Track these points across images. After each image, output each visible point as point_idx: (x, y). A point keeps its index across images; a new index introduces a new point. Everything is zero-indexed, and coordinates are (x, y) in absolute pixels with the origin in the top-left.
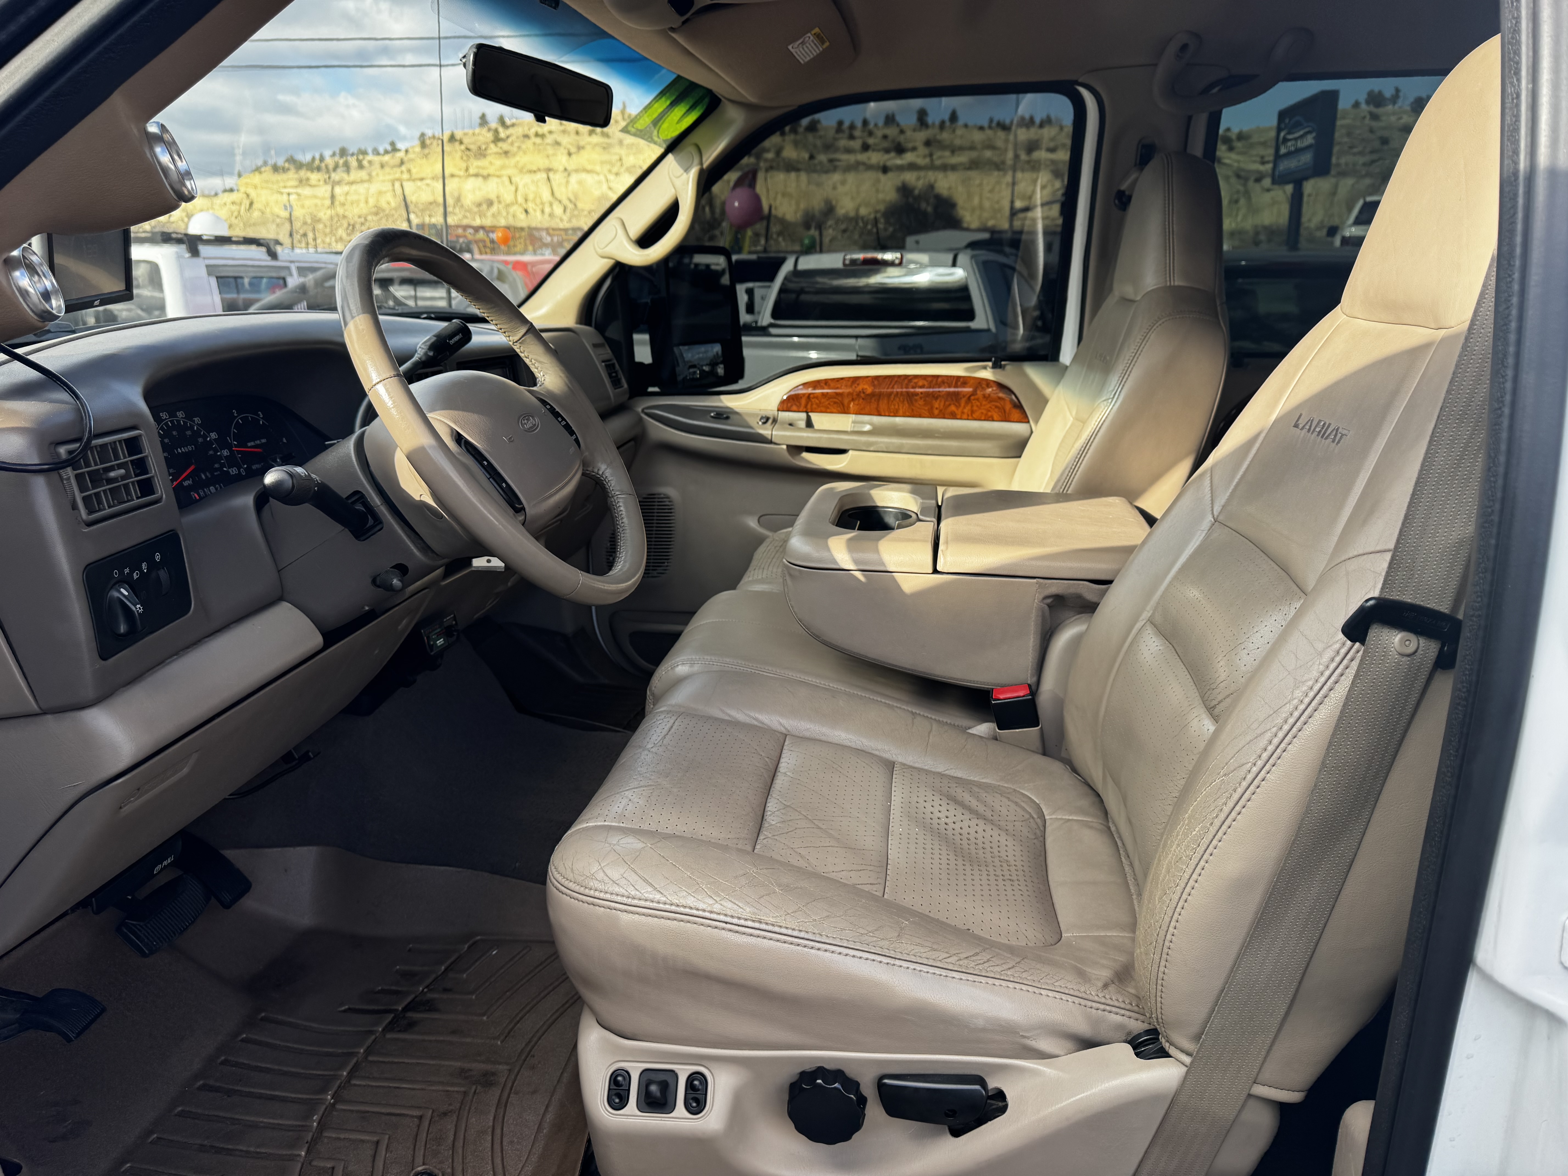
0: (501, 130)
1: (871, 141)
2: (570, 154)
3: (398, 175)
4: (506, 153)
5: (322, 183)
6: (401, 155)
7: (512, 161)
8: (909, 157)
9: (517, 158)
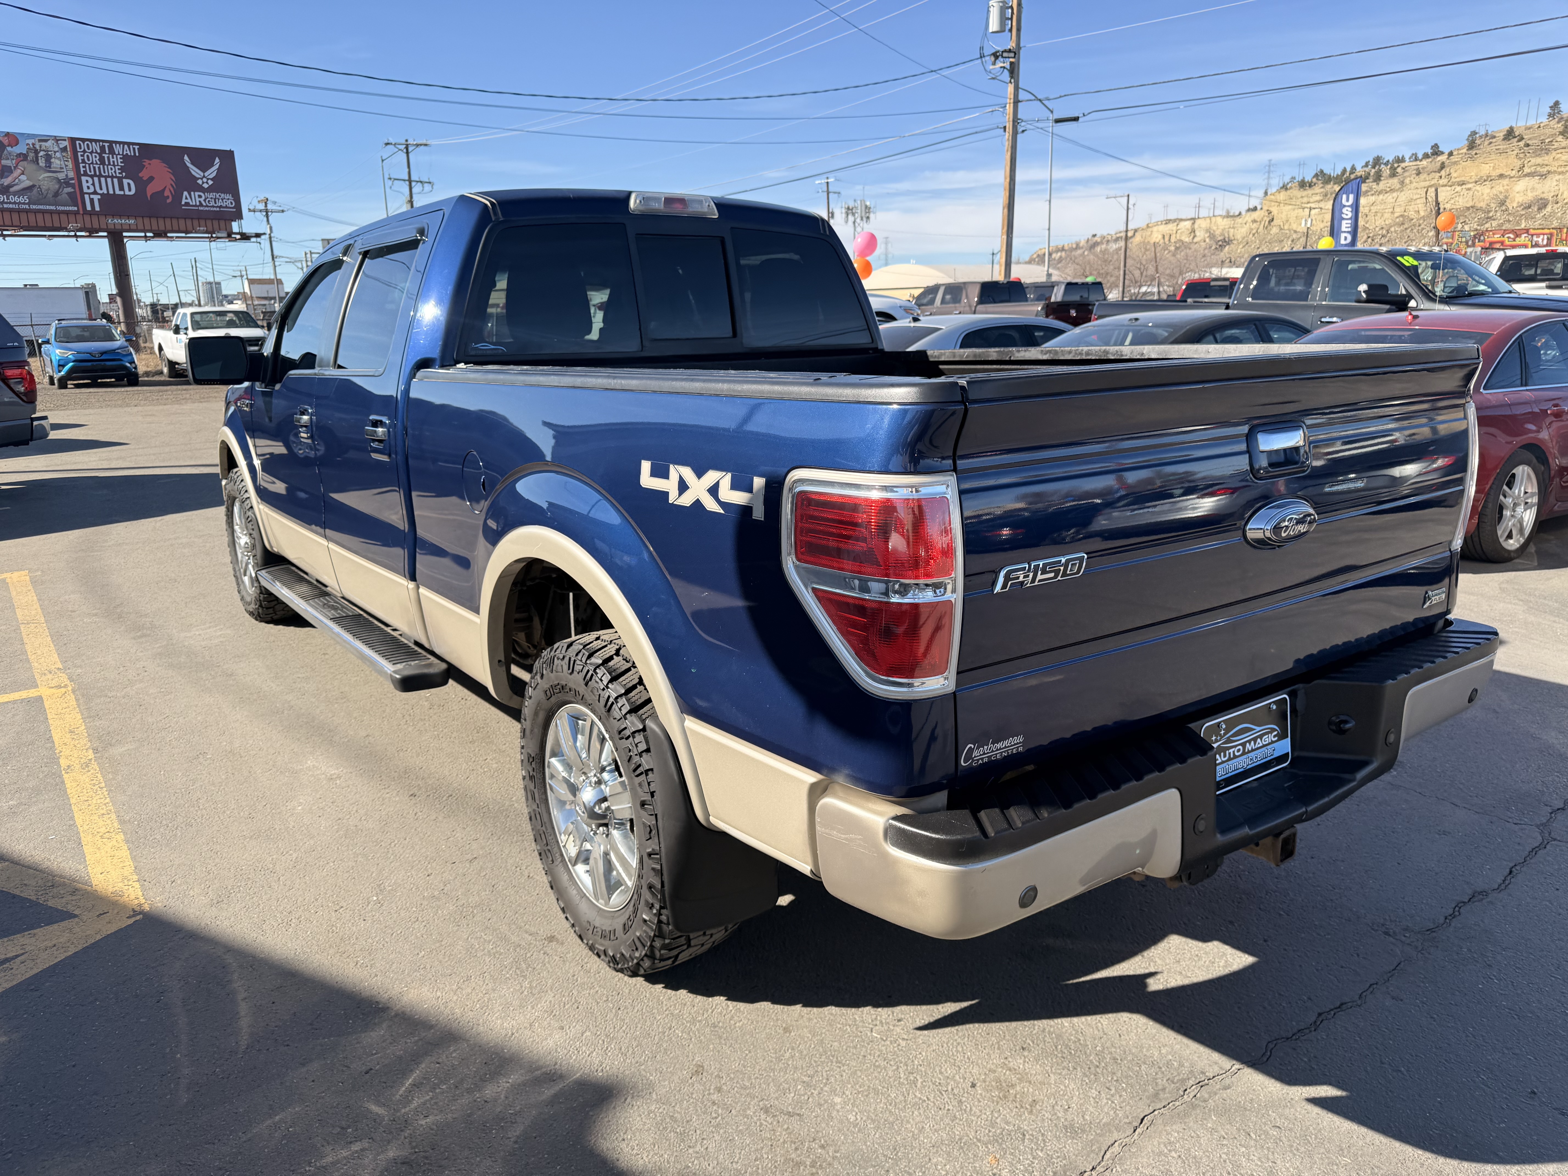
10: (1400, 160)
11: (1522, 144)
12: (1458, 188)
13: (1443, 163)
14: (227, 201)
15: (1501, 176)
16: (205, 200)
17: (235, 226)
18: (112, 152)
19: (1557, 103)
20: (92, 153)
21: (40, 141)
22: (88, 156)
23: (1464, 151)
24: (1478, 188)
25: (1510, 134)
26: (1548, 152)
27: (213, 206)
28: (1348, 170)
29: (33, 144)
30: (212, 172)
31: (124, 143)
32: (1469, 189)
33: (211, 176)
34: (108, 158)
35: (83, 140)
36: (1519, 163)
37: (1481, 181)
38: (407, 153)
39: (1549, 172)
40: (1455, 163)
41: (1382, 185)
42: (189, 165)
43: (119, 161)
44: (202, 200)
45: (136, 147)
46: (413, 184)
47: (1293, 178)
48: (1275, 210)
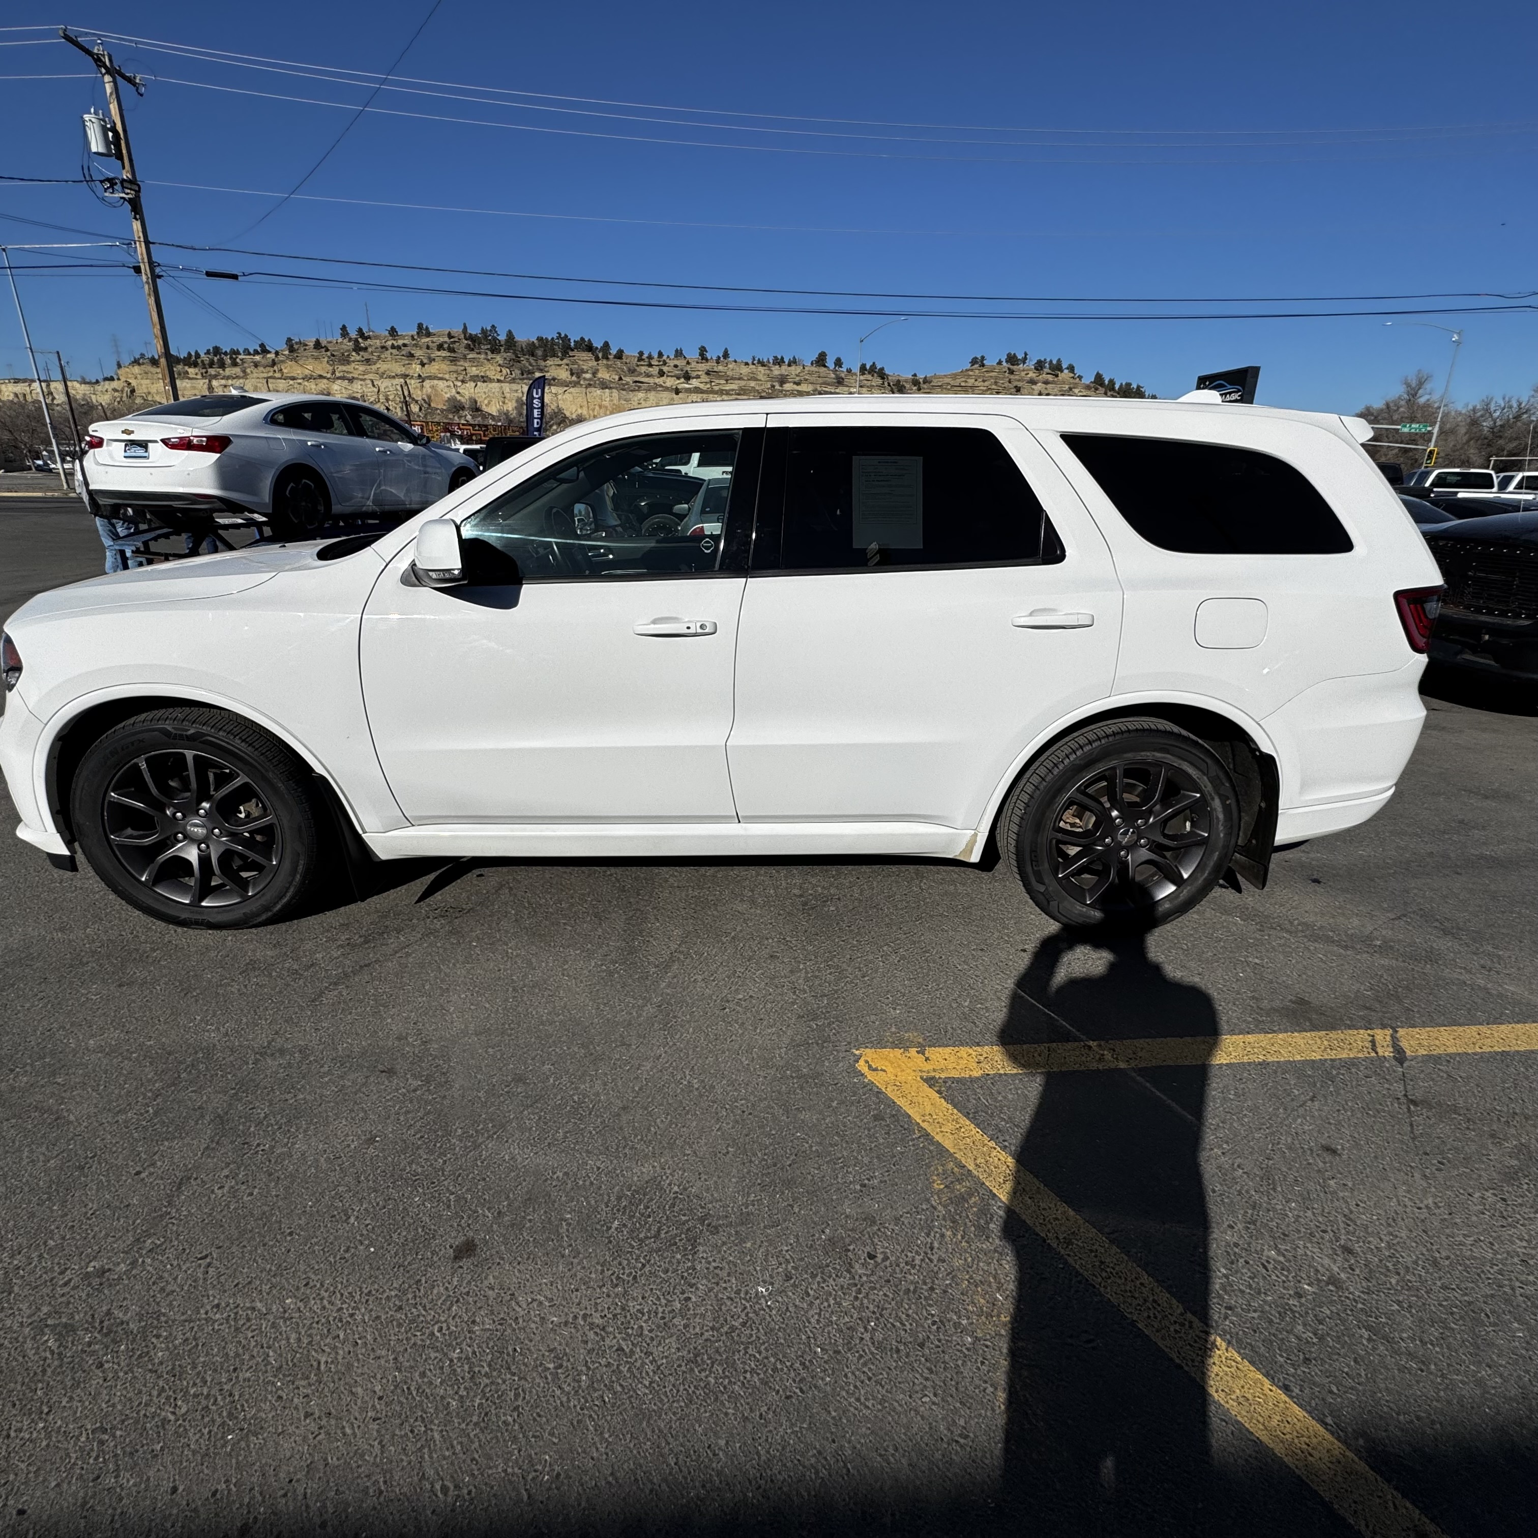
0: (360, 340)
1: (665, 369)
2: (423, 365)
3: (271, 374)
4: (368, 360)
5: (199, 376)
6: (272, 356)
7: (374, 367)
8: (694, 383)
9: (378, 365)
10: (237, 353)
11: (329, 353)
12: (291, 382)
13: (273, 360)
15: (321, 377)
19: (344, 328)
23: (287, 352)
24: (306, 383)
25: (318, 345)
26: (349, 363)
28: (193, 354)
32: (300, 384)
36: (331, 368)
37: (307, 378)
39: (353, 378)
40: (282, 362)
41: (228, 371)
47: (142, 356)
48: (134, 383)
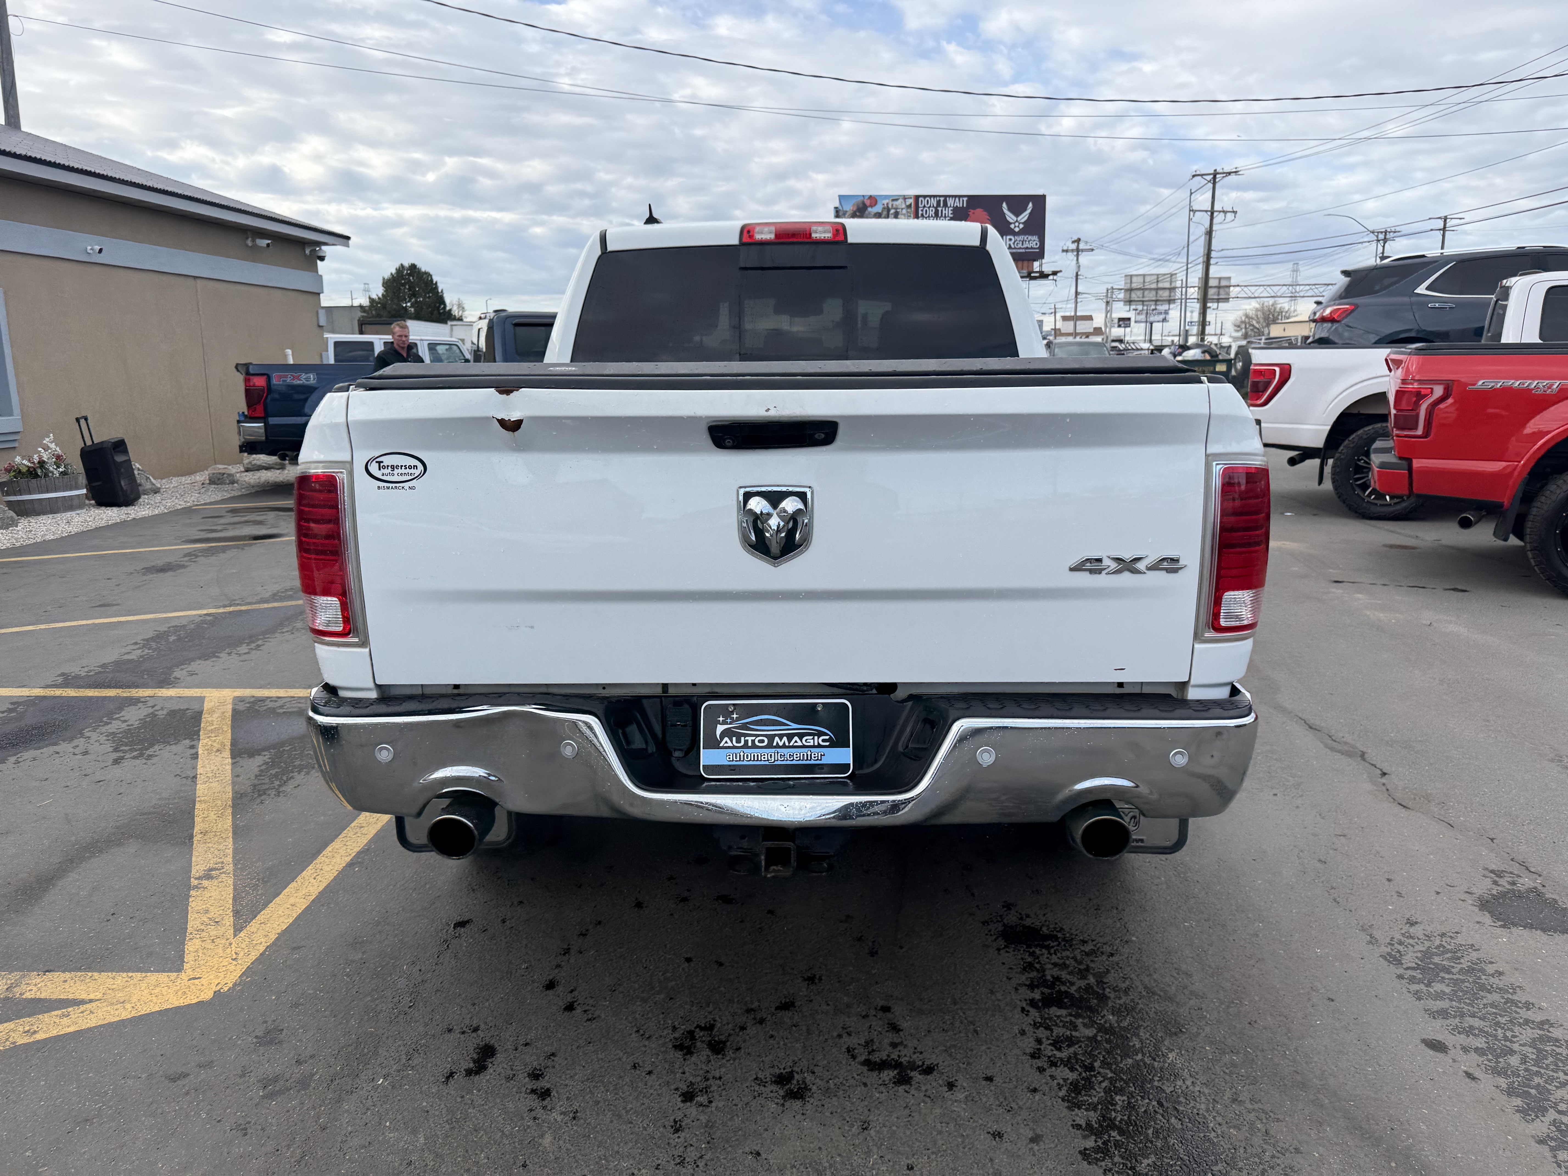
14: (1032, 242)
16: (1014, 243)
17: (1036, 265)
18: (945, 205)
20: (929, 207)
21: (893, 200)
22: (926, 211)
27: (1020, 248)
29: (887, 204)
30: (1024, 217)
31: (955, 196)
33: (1023, 221)
34: (942, 211)
35: (925, 197)
38: (1214, 183)
42: (1006, 211)
43: (950, 212)
44: (1011, 243)
45: (965, 199)
46: (1215, 214)
